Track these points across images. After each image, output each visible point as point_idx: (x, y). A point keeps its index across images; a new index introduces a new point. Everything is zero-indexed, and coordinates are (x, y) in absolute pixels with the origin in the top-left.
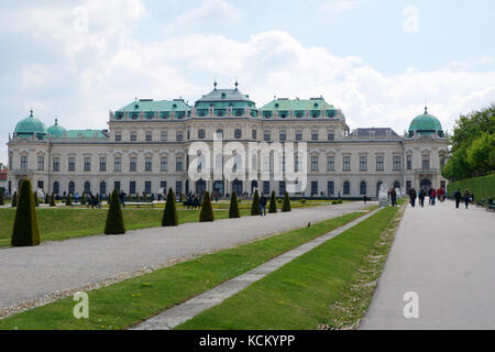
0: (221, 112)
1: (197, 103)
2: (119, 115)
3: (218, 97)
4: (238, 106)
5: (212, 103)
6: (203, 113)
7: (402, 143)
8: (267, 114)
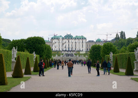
0: (69, 38)
1: (65, 37)
2: (52, 38)
3: (68, 36)
4: (71, 37)
5: (67, 37)
6: (66, 38)
7: (95, 43)
8: (75, 38)
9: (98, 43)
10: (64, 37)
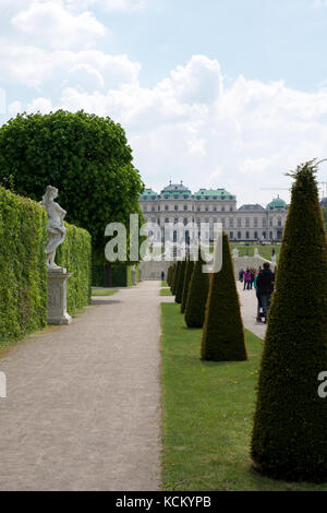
0: (176, 197)
1: (163, 192)
3: (173, 188)
4: (185, 193)
5: (171, 192)
6: (166, 197)
7: (267, 213)
8: (199, 197)
9: (277, 212)
10: (159, 193)
